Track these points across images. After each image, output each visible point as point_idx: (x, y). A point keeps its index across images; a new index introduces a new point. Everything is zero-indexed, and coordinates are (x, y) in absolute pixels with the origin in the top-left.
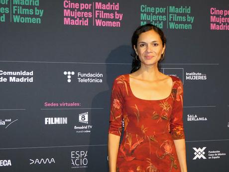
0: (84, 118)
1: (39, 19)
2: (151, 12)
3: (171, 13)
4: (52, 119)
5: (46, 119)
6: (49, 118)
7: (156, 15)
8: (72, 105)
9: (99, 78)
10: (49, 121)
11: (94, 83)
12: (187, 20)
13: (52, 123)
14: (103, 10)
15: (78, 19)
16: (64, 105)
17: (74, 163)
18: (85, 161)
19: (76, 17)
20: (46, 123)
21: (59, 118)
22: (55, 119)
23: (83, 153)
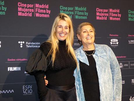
1: (4, 12)
2: (66, 10)
3: (76, 10)
5: (9, 68)
6: (10, 68)
7: (68, 11)
8: (23, 60)
9: (38, 45)
10: (10, 69)
11: (35, 48)
13: (12, 70)
14: (40, 8)
16: (19, 60)
20: (9, 70)
22: (14, 68)
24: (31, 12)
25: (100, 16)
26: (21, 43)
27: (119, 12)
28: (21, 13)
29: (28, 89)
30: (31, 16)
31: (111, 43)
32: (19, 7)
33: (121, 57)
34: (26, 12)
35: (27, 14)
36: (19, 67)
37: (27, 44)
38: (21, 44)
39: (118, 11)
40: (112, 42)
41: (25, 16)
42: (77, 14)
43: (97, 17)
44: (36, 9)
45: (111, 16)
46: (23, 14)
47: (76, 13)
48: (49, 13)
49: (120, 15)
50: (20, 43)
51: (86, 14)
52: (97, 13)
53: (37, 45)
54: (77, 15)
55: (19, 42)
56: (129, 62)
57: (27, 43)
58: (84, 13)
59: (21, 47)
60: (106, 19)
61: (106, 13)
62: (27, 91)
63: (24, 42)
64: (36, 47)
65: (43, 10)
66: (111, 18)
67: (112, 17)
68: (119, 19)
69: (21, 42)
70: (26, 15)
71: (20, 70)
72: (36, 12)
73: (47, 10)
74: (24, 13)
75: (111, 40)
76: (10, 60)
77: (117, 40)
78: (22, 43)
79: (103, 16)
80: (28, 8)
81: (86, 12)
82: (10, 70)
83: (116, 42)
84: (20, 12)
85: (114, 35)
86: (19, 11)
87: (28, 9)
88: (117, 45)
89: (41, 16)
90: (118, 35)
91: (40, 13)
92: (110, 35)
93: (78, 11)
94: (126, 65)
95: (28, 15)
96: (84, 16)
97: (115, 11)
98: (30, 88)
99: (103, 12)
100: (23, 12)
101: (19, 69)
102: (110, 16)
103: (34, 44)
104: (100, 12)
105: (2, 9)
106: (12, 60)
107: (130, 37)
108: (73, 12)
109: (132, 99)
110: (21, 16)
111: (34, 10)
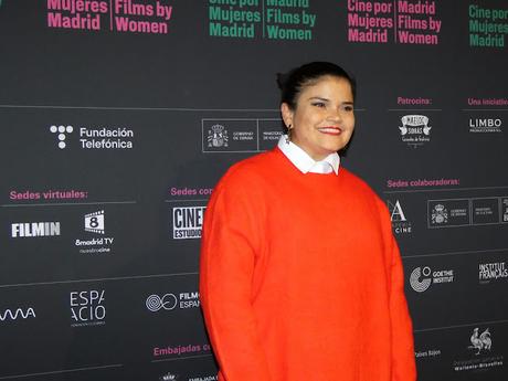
0: (95, 222)
2: (230, 5)
3: (271, 7)
4: (27, 225)
5: (14, 226)
7: (240, 10)
8: (69, 195)
9: (126, 139)
10: (20, 230)
11: (115, 150)
12: (301, 22)
13: (28, 234)
15: (78, 15)
16: (52, 195)
17: (78, 317)
18: (100, 310)
19: (73, 12)
20: (14, 235)
21: (41, 224)
22: (34, 225)
23: (94, 295)
24: (99, 13)
25: (361, 29)
26: (62, 131)
27: (433, 12)
28: (58, 15)
29: (89, 305)
30: (98, 27)
31: (404, 131)
33: (442, 182)
34: (77, 11)
35: (83, 20)
36: (52, 224)
37: (85, 136)
38: (62, 137)
39: (431, 9)
40: (408, 127)
41: (75, 27)
42: (272, 19)
43: (350, 31)
44: (117, 1)
45: (403, 29)
46: (68, 21)
47: (269, 16)
49: (437, 25)
50: (58, 133)
51: (310, 19)
52: (350, 16)
53: (122, 139)
54: (275, 24)
55: (53, 129)
56: (470, 200)
57: (82, 132)
58: (301, 18)
59: (62, 145)
61: (386, 15)
62: (86, 313)
64: (120, 145)
65: (142, 6)
66: (403, 37)
67: (406, 30)
68: (434, 39)
69: (62, 129)
70: (78, 26)
71: (58, 234)
72: (117, 12)
73: (158, 7)
74: (71, 16)
76: (20, 196)
77: (425, 120)
78: (65, 133)
79: (375, 30)
81: (309, 11)
82: (22, 235)
84: (55, 12)
85: (415, 102)
86: (51, 11)
87: (87, 3)
88: (427, 137)
89: (136, 27)
90: (428, 102)
91: (132, 18)
92: (399, 99)
93: (278, 7)
94: (458, 212)
95: (86, 23)
97: (417, 8)
98: (95, 302)
99: (372, 14)
100: (65, 13)
101: (55, 229)
102: (398, 29)
103: (109, 134)
104: (362, 14)
106: (28, 195)
107: (474, 106)
108: (257, 14)
109: (478, 337)
110: (57, 28)
111: (108, 7)
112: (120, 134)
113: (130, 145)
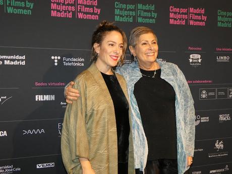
26: (56, 59)
30: (71, 17)
31: (191, 61)
32: (52, 3)
33: (206, 81)
34: (63, 10)
35: (65, 14)
37: (65, 61)
38: (56, 61)
39: (203, 12)
42: (140, 14)
44: (79, 6)
48: (98, 12)
50: (55, 59)
52: (171, 13)
53: (80, 62)
55: (53, 58)
56: (216, 89)
58: (151, 14)
59: (56, 64)
60: (183, 23)
63: (59, 58)
64: (78, 64)
66: (191, 23)
69: (56, 58)
70: (63, 16)
72: (79, 10)
73: (95, 9)
74: (60, 12)
75: (191, 56)
77: (199, 56)
78: (57, 59)
80: (66, 5)
81: (154, 12)
83: (198, 59)
84: (54, 10)
85: (195, 49)
86: (53, 10)
87: (67, 7)
88: (200, 63)
90: (200, 49)
91: (85, 13)
96: (151, 18)
100: (58, 11)
102: (189, 19)
103: (75, 60)
105: (27, 6)
109: (218, 144)
110: (55, 17)
111: (75, 8)
112: (79, 60)
113: (83, 65)
